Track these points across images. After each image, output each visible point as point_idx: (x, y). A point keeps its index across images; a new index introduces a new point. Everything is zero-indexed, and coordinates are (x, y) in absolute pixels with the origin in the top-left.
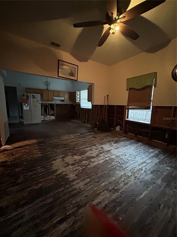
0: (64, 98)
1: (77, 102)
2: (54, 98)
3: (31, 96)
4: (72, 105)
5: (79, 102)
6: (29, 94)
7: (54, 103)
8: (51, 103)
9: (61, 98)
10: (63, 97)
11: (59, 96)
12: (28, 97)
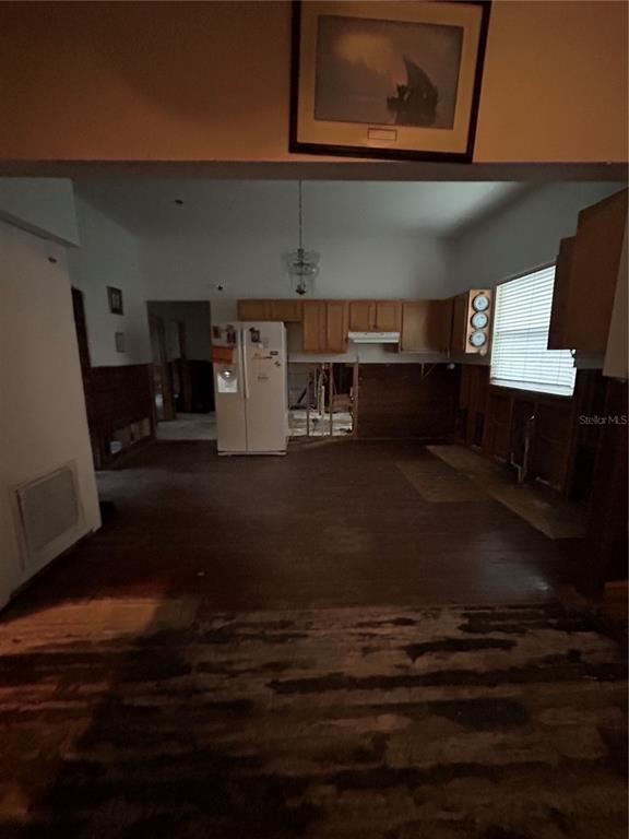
0: (397, 334)
1: (469, 350)
2: (351, 335)
3: (245, 333)
4: (442, 367)
5: (483, 352)
6: (237, 325)
7: (354, 361)
8: (336, 361)
9: (386, 335)
10: (396, 331)
11: (376, 329)
12: (232, 338)
